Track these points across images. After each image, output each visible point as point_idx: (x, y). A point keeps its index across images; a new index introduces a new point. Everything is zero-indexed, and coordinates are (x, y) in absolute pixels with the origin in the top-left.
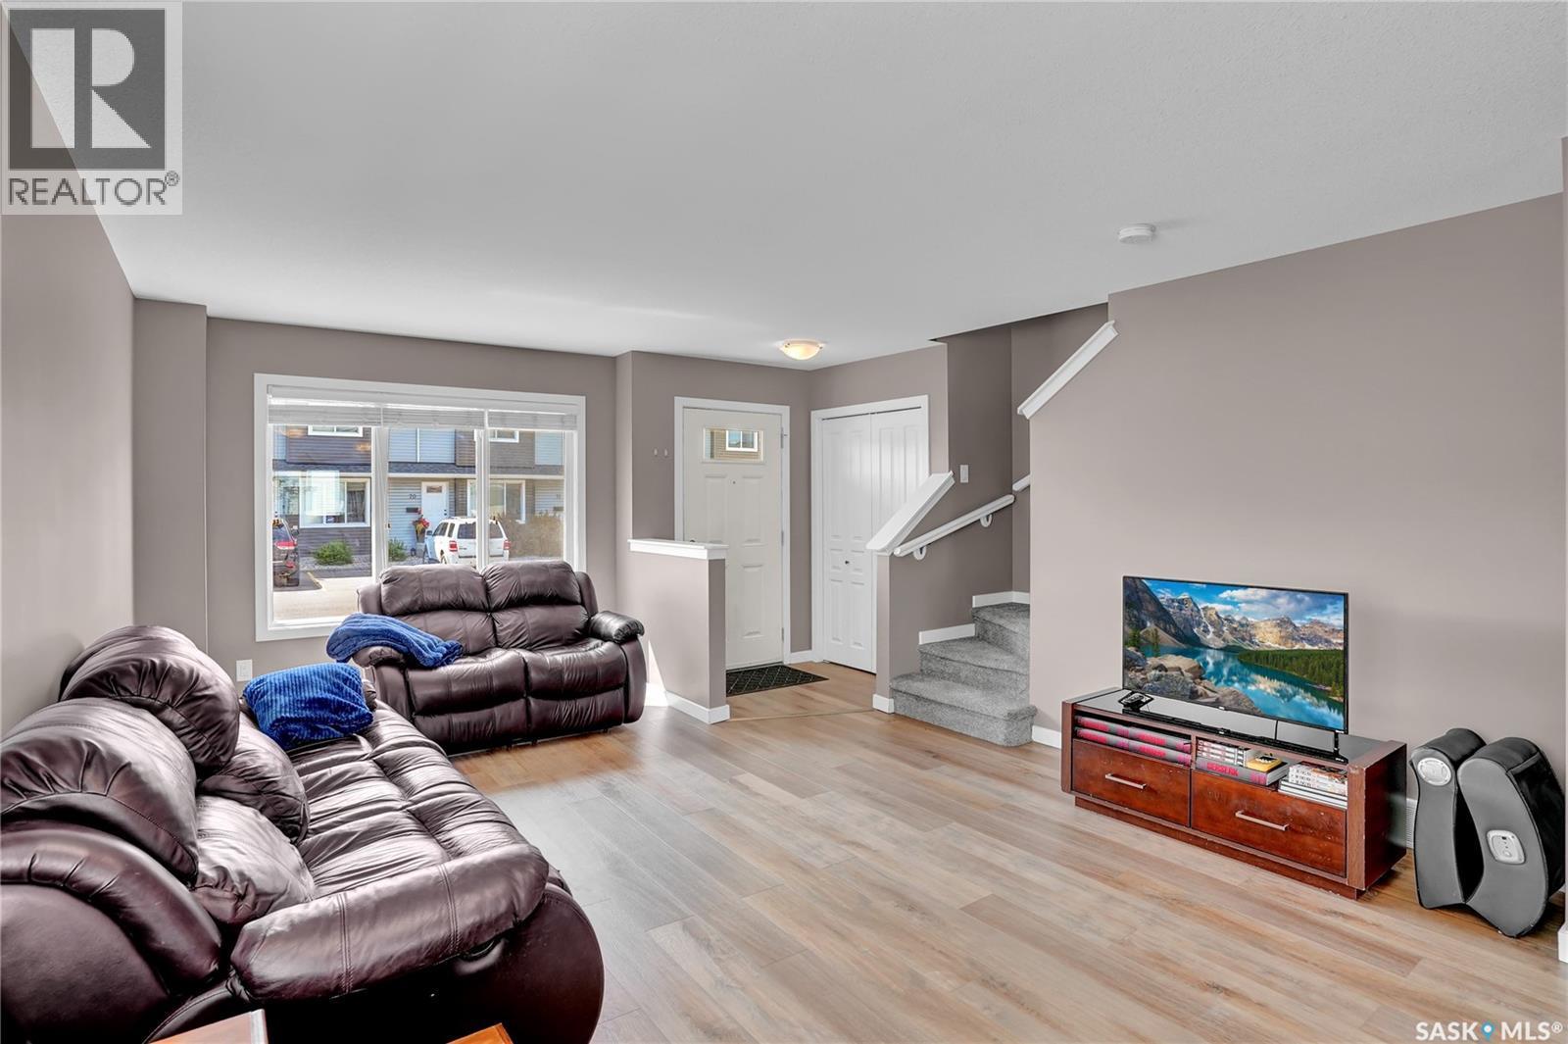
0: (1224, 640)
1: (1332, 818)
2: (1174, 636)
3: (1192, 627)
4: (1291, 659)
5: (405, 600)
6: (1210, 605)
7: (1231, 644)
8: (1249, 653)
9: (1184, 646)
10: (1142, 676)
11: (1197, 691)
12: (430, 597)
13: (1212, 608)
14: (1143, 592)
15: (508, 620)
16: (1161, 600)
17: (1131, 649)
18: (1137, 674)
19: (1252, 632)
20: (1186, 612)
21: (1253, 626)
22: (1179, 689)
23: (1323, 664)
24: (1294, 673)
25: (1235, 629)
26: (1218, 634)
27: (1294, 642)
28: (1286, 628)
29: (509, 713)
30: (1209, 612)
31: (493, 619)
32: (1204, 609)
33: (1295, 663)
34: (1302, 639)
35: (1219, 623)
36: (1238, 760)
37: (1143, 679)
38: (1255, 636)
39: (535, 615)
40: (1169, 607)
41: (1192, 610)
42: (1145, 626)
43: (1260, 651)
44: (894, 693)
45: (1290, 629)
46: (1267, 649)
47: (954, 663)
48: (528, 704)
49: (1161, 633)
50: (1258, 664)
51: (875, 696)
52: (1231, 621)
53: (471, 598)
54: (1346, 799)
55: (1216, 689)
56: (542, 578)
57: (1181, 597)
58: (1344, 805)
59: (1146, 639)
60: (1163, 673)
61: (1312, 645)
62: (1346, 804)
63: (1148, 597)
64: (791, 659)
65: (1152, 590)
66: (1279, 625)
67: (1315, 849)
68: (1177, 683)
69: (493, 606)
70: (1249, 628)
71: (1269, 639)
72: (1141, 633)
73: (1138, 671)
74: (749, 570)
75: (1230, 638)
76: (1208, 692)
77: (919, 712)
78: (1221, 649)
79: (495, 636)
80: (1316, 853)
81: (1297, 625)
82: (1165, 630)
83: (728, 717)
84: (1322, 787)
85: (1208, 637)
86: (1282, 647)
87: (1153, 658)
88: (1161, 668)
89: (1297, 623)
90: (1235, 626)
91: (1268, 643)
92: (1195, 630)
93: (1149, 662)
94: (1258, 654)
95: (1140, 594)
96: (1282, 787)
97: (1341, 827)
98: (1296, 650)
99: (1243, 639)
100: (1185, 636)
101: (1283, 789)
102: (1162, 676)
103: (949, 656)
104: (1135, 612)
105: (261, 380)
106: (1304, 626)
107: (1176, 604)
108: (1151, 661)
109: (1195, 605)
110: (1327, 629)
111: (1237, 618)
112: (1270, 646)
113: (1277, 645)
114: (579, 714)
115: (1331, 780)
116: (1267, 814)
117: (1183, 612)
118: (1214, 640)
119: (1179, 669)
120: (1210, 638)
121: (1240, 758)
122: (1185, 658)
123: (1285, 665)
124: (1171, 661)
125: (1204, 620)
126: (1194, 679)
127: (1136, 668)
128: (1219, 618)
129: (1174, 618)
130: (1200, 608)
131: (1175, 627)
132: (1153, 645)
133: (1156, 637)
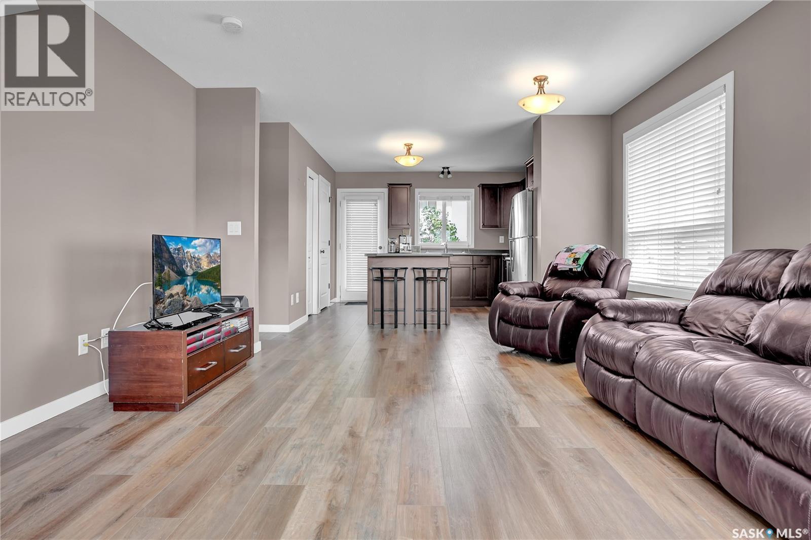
0: (193, 270)
2: (176, 273)
3: (182, 265)
6: (188, 250)
7: (195, 271)
8: (200, 274)
9: (179, 278)
10: (163, 306)
11: (184, 304)
13: (189, 252)
14: (163, 244)
16: (171, 250)
17: (157, 289)
18: (161, 305)
19: (201, 262)
20: (181, 256)
21: (201, 259)
22: (179, 305)
23: (217, 273)
24: (210, 280)
25: (196, 262)
26: (191, 267)
27: (211, 264)
28: (209, 258)
30: (189, 254)
32: (186, 253)
33: (210, 274)
35: (192, 261)
38: (201, 264)
40: (174, 254)
41: (183, 255)
42: (164, 269)
46: (204, 270)
49: (171, 272)
50: (202, 279)
52: (195, 259)
55: (190, 297)
57: (179, 247)
59: (164, 279)
60: (172, 299)
61: (214, 264)
63: (165, 249)
65: (167, 243)
66: (207, 258)
68: (178, 302)
71: (205, 265)
72: (161, 275)
73: (162, 302)
75: (194, 267)
76: (189, 300)
78: (192, 275)
81: (211, 256)
82: (173, 270)
85: (188, 269)
86: (208, 268)
87: (168, 291)
88: (171, 296)
89: (211, 254)
91: (204, 267)
92: (184, 267)
93: (166, 295)
94: (202, 273)
98: (211, 268)
99: (198, 267)
100: (181, 272)
102: (171, 301)
104: (160, 261)
106: (213, 256)
107: (177, 251)
108: (167, 293)
109: (183, 251)
110: (217, 256)
111: (196, 255)
117: (179, 256)
119: (179, 293)
120: (189, 271)
123: (208, 277)
124: (175, 289)
125: (187, 260)
126: (183, 297)
127: (161, 301)
128: (191, 256)
129: (176, 260)
130: (185, 251)
131: (177, 266)
132: (168, 281)
133: (169, 276)
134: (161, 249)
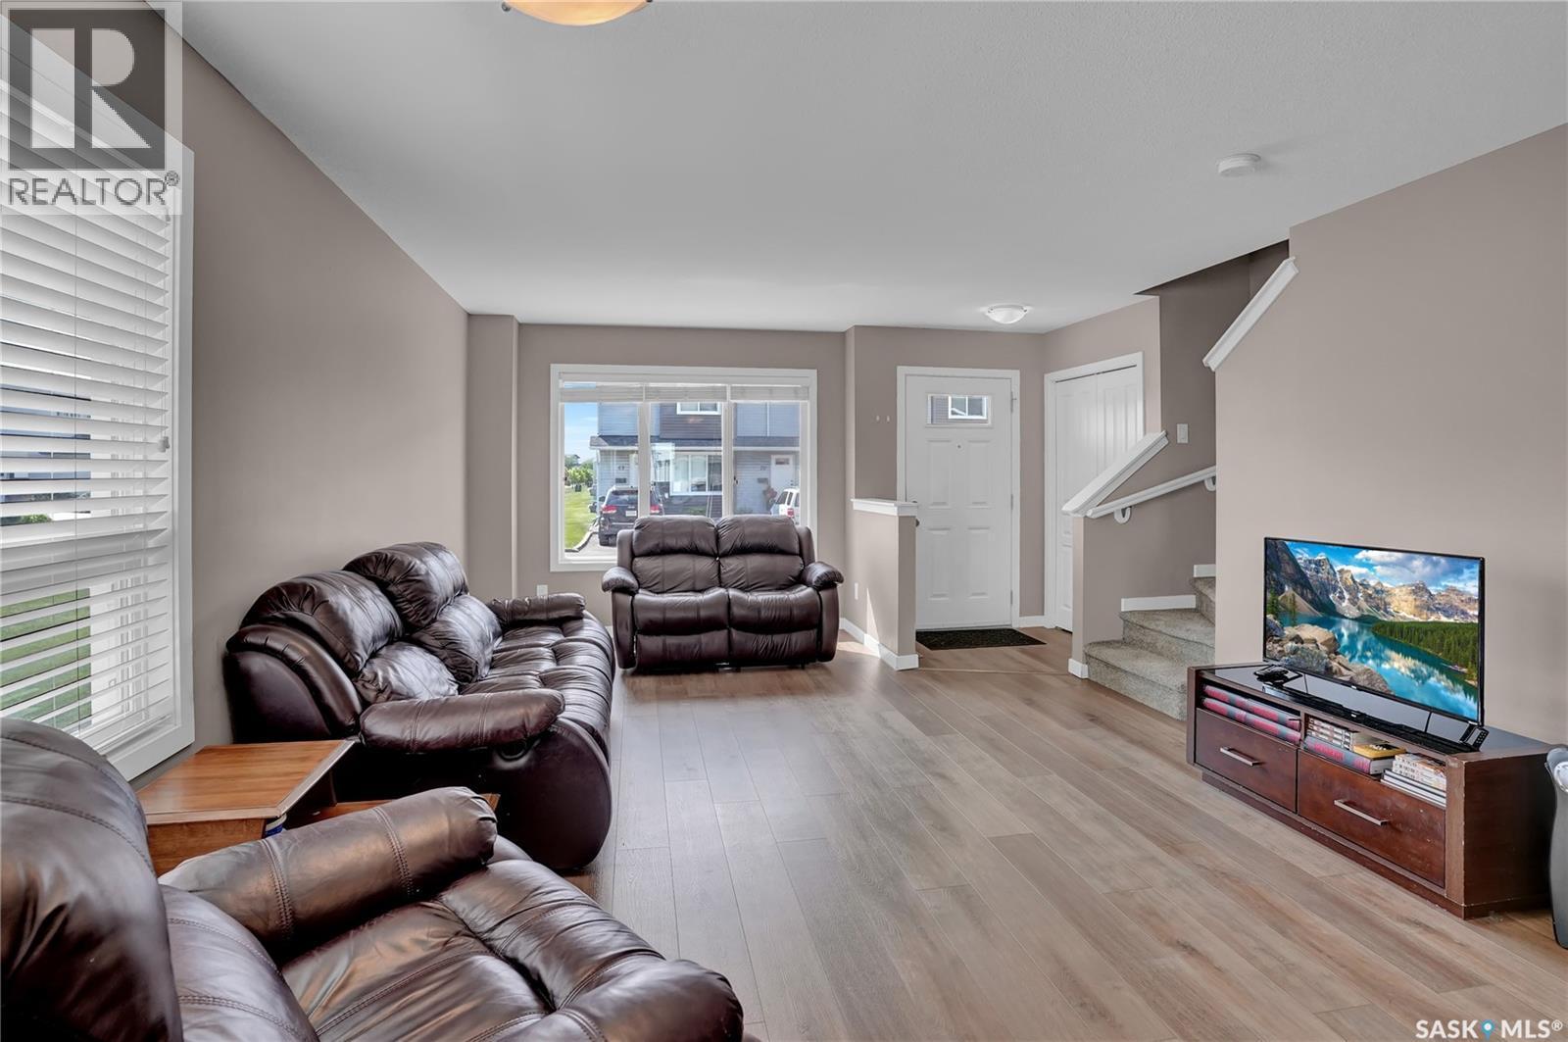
0: (1359, 608)
1: (1431, 817)
2: (1311, 602)
3: (1328, 593)
4: (1426, 633)
5: (650, 544)
6: (1346, 568)
7: (1366, 613)
8: (1384, 624)
9: (1320, 615)
10: (1279, 648)
11: (1331, 668)
12: (671, 542)
13: (1348, 571)
14: (1283, 551)
15: (732, 564)
16: (1299, 561)
17: (1270, 616)
18: (1276, 645)
19: (1388, 600)
20: (1323, 575)
21: (1388, 593)
22: (1314, 665)
23: (1459, 641)
24: (1429, 650)
25: (1370, 595)
26: (1354, 601)
27: (1429, 613)
28: (1422, 596)
29: (714, 641)
30: (1345, 576)
31: (720, 564)
32: (1341, 571)
33: (1429, 637)
34: (1438, 609)
35: (1353, 590)
36: (1346, 743)
37: (1280, 651)
38: (1389, 604)
39: (755, 561)
40: (1306, 568)
41: (1328, 573)
42: (1283, 591)
43: (1396, 623)
44: (1088, 658)
45: (1426, 597)
46: (1401, 620)
47: (1152, 633)
48: (729, 633)
49: (1298, 599)
50: (1392, 638)
51: (1071, 660)
52: (1366, 587)
53: (703, 544)
54: (1445, 795)
55: (1350, 666)
56: (764, 530)
57: (1319, 558)
58: (1442, 802)
59: (1284, 605)
60: (1299, 645)
61: (1448, 617)
62: (1444, 801)
63: (1286, 557)
64: (1020, 623)
65: (1291, 549)
66: (1414, 592)
67: (1415, 852)
68: (1313, 657)
69: (720, 552)
70: (1384, 595)
71: (1404, 609)
72: (1280, 598)
73: (1276, 641)
74: (974, 532)
75: (1365, 606)
76: (1343, 669)
77: (1107, 679)
78: (1356, 619)
79: (720, 577)
80: (1415, 855)
81: (1432, 593)
82: (1302, 595)
83: (917, 666)
84: (1425, 780)
85: (1344, 604)
86: (1417, 619)
87: (1290, 627)
88: (1297, 639)
89: (1433, 590)
90: (1370, 592)
91: (1402, 614)
92: (1331, 596)
93: (1286, 632)
94: (1392, 625)
95: (1279, 554)
96: (1386, 777)
97: (1439, 827)
98: (1431, 622)
99: (1378, 608)
100: (1322, 604)
101: (1387, 780)
102: (1297, 649)
103: (1146, 624)
104: (1274, 575)
105: (556, 368)
106: (1439, 594)
107: (1313, 566)
108: (1289, 631)
109: (1331, 567)
110: (1463, 599)
111: (1372, 583)
112: (1404, 617)
113: (1412, 617)
114: (775, 648)
115: (1436, 774)
116: (1366, 805)
117: (1320, 575)
118: (1349, 609)
119: (1315, 641)
120: (1345, 606)
121: (1347, 740)
122: (1321, 629)
123: (1420, 640)
124: (1309, 632)
125: (1340, 585)
126: (1329, 653)
127: (1275, 638)
128: (1354, 582)
129: (1311, 581)
130: (1336, 570)
131: (1312, 591)
132: (1291, 612)
133: (1294, 603)
134: (1278, 557)
